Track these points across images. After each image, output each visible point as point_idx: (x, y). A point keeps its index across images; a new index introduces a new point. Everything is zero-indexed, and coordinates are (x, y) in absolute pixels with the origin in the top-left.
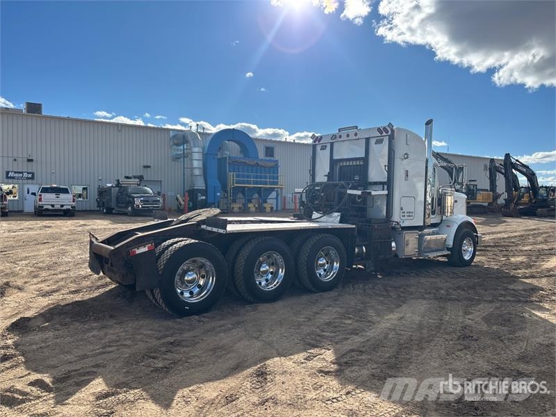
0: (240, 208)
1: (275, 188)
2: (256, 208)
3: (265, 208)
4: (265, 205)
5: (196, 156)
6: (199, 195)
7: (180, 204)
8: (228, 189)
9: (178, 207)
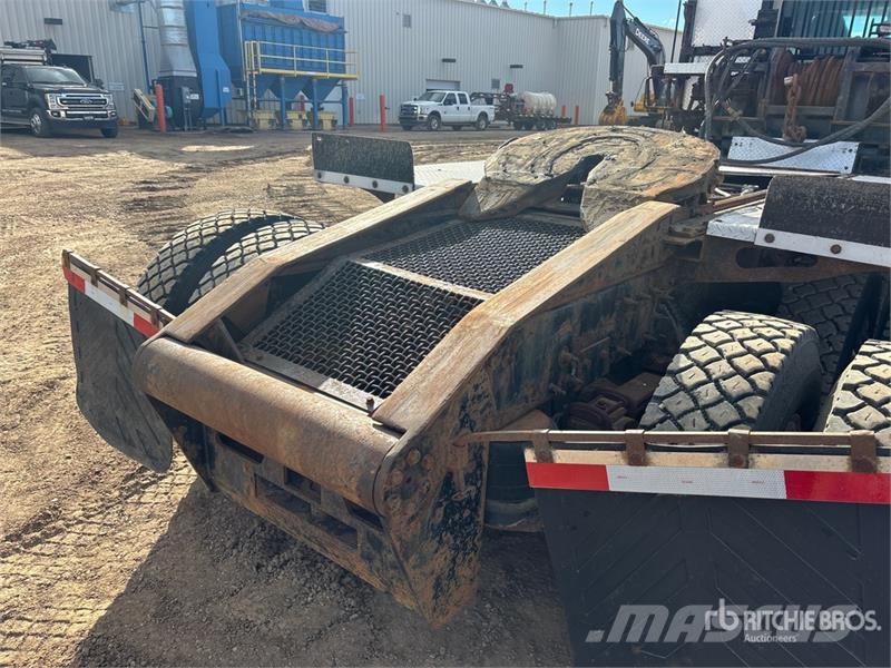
0: (271, 121)
1: (339, 79)
2: (304, 122)
3: (321, 121)
4: (321, 116)
6: (186, 90)
7: (145, 108)
8: (246, 78)
9: (140, 115)
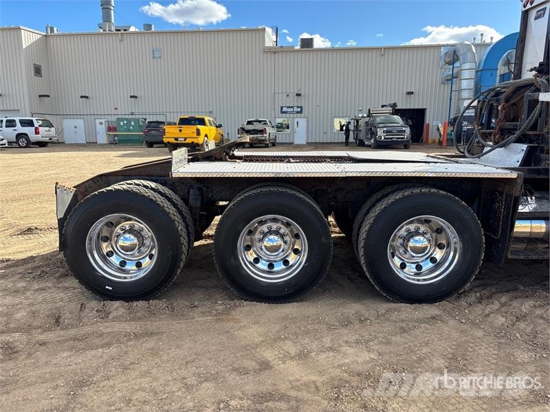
5: (466, 74)
6: (465, 123)
7: (440, 134)
9: (438, 138)
